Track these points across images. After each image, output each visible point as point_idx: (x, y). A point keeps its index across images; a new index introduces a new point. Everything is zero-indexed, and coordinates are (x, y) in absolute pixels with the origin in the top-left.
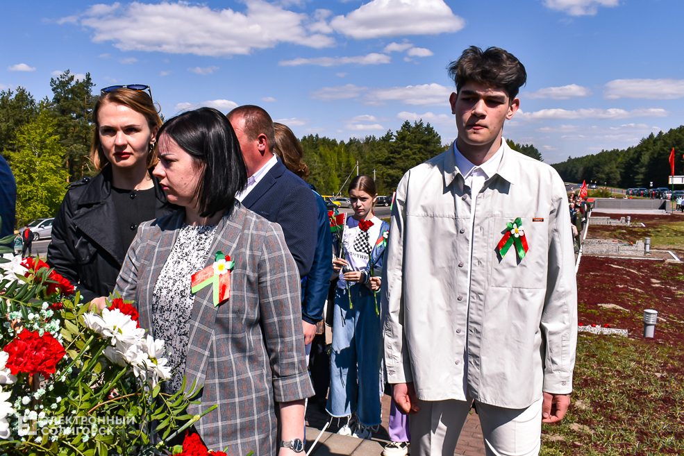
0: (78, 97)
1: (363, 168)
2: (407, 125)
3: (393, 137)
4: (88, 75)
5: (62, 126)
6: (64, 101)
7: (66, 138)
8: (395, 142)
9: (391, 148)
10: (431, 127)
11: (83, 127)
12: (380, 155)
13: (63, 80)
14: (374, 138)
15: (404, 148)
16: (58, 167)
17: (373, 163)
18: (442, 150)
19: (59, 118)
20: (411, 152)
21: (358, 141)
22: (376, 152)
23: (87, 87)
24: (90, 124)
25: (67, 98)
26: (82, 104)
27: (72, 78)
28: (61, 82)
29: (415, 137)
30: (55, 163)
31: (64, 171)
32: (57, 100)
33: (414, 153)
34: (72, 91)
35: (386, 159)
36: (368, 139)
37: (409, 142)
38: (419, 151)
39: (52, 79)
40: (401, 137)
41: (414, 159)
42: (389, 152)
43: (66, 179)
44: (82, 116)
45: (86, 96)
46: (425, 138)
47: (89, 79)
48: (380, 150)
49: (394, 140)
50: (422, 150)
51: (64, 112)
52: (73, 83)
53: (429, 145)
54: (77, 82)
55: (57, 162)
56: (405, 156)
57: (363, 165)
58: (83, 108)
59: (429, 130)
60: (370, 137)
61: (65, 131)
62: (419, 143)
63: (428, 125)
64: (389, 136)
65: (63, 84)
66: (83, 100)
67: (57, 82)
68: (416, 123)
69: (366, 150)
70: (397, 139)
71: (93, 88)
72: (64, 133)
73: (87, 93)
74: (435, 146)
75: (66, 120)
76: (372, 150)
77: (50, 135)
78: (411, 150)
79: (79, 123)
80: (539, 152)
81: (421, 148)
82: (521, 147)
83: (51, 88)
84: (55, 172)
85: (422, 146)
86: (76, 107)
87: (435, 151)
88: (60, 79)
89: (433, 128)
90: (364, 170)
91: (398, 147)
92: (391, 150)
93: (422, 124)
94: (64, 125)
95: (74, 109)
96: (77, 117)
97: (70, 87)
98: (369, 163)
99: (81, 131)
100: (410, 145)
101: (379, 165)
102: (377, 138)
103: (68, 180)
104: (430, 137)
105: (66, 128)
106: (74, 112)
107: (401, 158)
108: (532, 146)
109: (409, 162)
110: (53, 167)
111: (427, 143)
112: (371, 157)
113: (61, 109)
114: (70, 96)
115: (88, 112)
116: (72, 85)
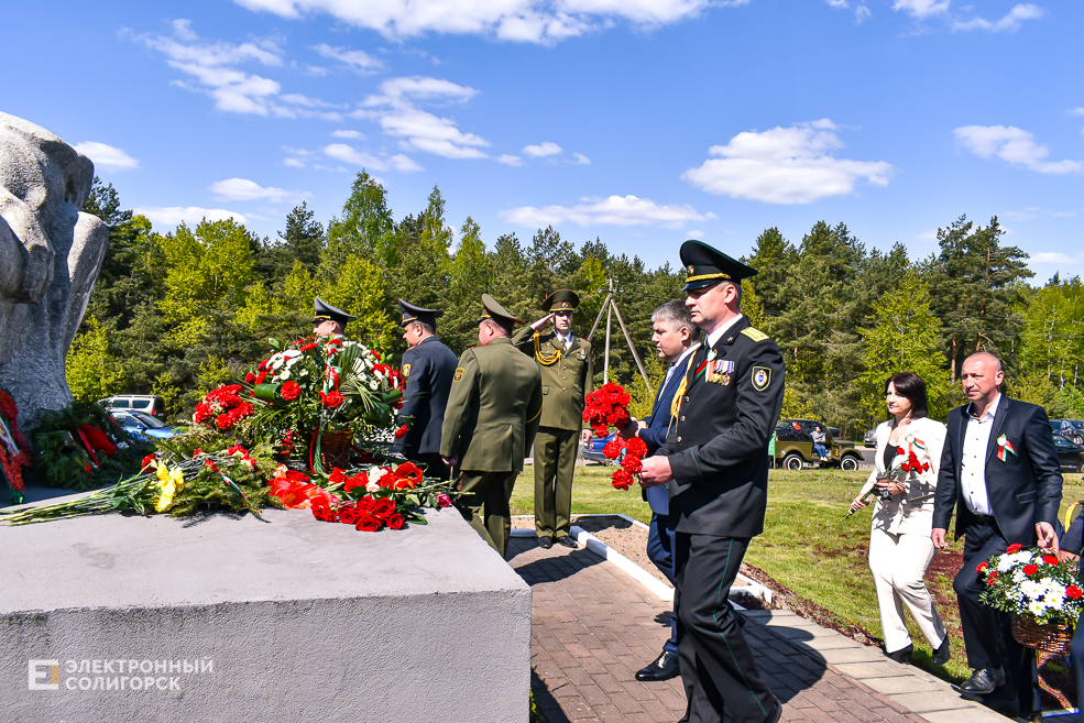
0: (977, 251)
4: (995, 223)
5: (950, 293)
6: (955, 258)
7: (956, 308)
11: (982, 293)
13: (955, 229)
19: (947, 282)
23: (993, 237)
24: (992, 289)
25: (959, 254)
26: (983, 261)
27: (969, 226)
28: (953, 231)
32: (945, 257)
34: (969, 242)
39: (940, 230)
44: (981, 277)
45: (990, 249)
51: (952, 274)
52: (971, 232)
54: (977, 230)
58: (983, 268)
61: (953, 300)
65: (955, 235)
66: (985, 254)
67: (947, 233)
71: (1000, 237)
72: (951, 303)
73: (992, 245)
75: (955, 284)
79: (976, 288)
83: (938, 241)
86: (972, 265)
88: (951, 229)
94: (953, 291)
95: (968, 268)
97: (965, 239)
99: (978, 300)
105: (957, 298)
106: (969, 273)
113: (949, 269)
114: (965, 251)
115: (991, 272)
116: (970, 235)
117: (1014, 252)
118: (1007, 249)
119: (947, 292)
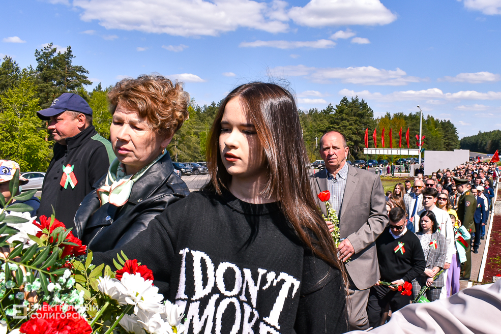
0: (59, 67)
1: (307, 136)
2: (345, 100)
3: (333, 110)
4: (69, 48)
5: (44, 91)
6: (46, 70)
7: (47, 101)
8: (335, 115)
9: (331, 119)
10: (365, 102)
12: (322, 125)
13: (46, 51)
14: (316, 110)
15: (342, 119)
16: (38, 127)
17: (315, 131)
18: (374, 122)
19: (42, 85)
20: (348, 124)
21: (303, 113)
22: (319, 123)
23: (68, 58)
24: (69, 90)
25: (49, 68)
26: (63, 73)
27: (55, 50)
28: (45, 53)
29: (352, 110)
30: (35, 123)
31: (43, 131)
32: (40, 68)
33: (351, 124)
34: (54, 61)
35: (327, 128)
36: (311, 112)
37: (346, 114)
38: (354, 123)
39: (37, 50)
40: (340, 110)
41: (350, 129)
42: (329, 122)
43: (45, 138)
44: (62, 83)
45: (66, 66)
46: (360, 112)
47: (70, 51)
48: (321, 120)
49: (333, 113)
50: (358, 122)
51: (45, 79)
52: (55, 55)
53: (364, 118)
54: (59, 54)
55: (37, 123)
56: (343, 126)
57: (307, 133)
58: (63, 77)
59: (364, 105)
60: (313, 109)
61: (46, 96)
62: (354, 116)
63: (363, 101)
64: (329, 109)
65: (46, 55)
66: (64, 69)
67: (41, 53)
68: (352, 99)
69: (309, 120)
70: (336, 112)
71: (73, 59)
72: (45, 98)
73: (68, 63)
74: (368, 119)
75: (47, 86)
76: (315, 120)
77: (32, 98)
78: (348, 121)
79: (59, 89)
80: (455, 126)
81: (356, 120)
82: (440, 121)
83: (36, 58)
84: (35, 131)
85: (357, 118)
86: (57, 75)
87: (368, 123)
88: (44, 51)
89: (367, 104)
90: (308, 137)
91: (337, 119)
92: (331, 121)
93: (357, 100)
94: (46, 90)
95: (55, 77)
96: (57, 84)
97: (52, 58)
98: (311, 131)
100: (347, 118)
101: (320, 133)
102: (319, 110)
103: (47, 139)
104: (364, 111)
105: (47, 93)
106: (55, 80)
107: (339, 128)
108: (449, 121)
109: (346, 132)
110: (34, 126)
111: (361, 116)
112: (314, 126)
113: (43, 76)
114: (52, 66)
115: (68, 80)
116: (54, 56)
117: (80, 69)
118: (77, 67)
119: (41, 91)
